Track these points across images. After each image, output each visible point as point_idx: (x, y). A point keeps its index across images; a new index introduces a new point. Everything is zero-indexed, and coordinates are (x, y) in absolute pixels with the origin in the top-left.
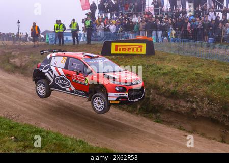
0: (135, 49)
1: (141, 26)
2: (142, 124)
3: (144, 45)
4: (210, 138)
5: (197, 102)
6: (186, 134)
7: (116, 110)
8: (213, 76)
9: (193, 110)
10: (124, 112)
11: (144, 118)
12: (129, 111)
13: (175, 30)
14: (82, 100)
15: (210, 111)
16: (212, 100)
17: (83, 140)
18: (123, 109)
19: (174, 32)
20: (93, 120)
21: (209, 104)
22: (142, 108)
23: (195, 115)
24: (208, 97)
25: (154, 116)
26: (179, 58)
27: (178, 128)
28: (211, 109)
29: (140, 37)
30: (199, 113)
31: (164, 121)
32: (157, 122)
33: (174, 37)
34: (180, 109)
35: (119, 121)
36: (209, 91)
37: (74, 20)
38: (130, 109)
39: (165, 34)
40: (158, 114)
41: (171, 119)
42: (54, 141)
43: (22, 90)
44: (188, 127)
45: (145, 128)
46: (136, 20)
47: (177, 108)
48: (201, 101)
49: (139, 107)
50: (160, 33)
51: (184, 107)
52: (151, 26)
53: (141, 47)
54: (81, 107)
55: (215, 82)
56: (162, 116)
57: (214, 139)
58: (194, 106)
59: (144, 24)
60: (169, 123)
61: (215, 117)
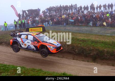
0: (38, 30)
1: (40, 21)
3: (41, 28)
4: (69, 59)
6: (61, 59)
10: (37, 54)
17: (24, 66)
19: (51, 22)
20: (26, 58)
28: (68, 49)
29: (40, 25)
30: (64, 51)
35: (36, 57)
37: (15, 20)
42: (12, 68)
44: (61, 56)
46: (37, 19)
50: (47, 23)
52: (43, 21)
53: (40, 29)
57: (70, 59)
60: (54, 56)
61: (70, 51)
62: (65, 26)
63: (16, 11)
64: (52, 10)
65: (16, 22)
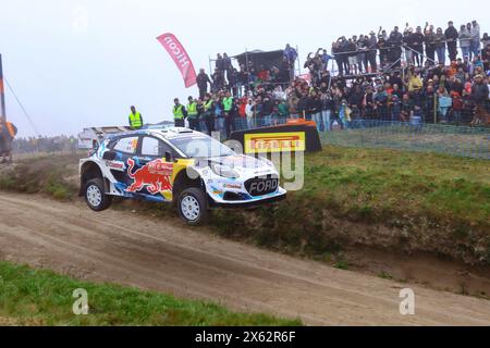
0: (287, 143)
1: (292, 106)
2: (313, 273)
4: (439, 289)
5: (409, 225)
6: (397, 285)
7: (262, 251)
8: (432, 178)
9: (403, 240)
10: (277, 255)
11: (315, 263)
12: (286, 253)
13: (351, 108)
14: (200, 240)
15: (435, 240)
16: (435, 220)
18: (276, 250)
19: (349, 111)
20: (224, 271)
21: (430, 227)
22: (310, 245)
23: (407, 248)
24: (429, 215)
25: (333, 257)
26: (366, 153)
27: (379, 276)
28: (436, 236)
29: (293, 121)
30: (414, 245)
31: (351, 265)
32: (340, 267)
33: (349, 119)
34: (379, 240)
36: (428, 205)
37: (176, 100)
38: (288, 248)
39: (334, 117)
40: (340, 254)
41: (365, 261)
43: (91, 229)
44: (398, 272)
45: (319, 279)
47: (373, 239)
48: (417, 223)
49: (304, 243)
50: (327, 114)
51: (386, 236)
53: (297, 138)
54: (199, 251)
55: (436, 187)
56: (347, 257)
57: (447, 290)
58: (405, 233)
59: (296, 102)
60: (361, 268)
61: (444, 250)
62: (416, 131)
63: (189, 59)
64: (352, 55)
65: (179, 108)
